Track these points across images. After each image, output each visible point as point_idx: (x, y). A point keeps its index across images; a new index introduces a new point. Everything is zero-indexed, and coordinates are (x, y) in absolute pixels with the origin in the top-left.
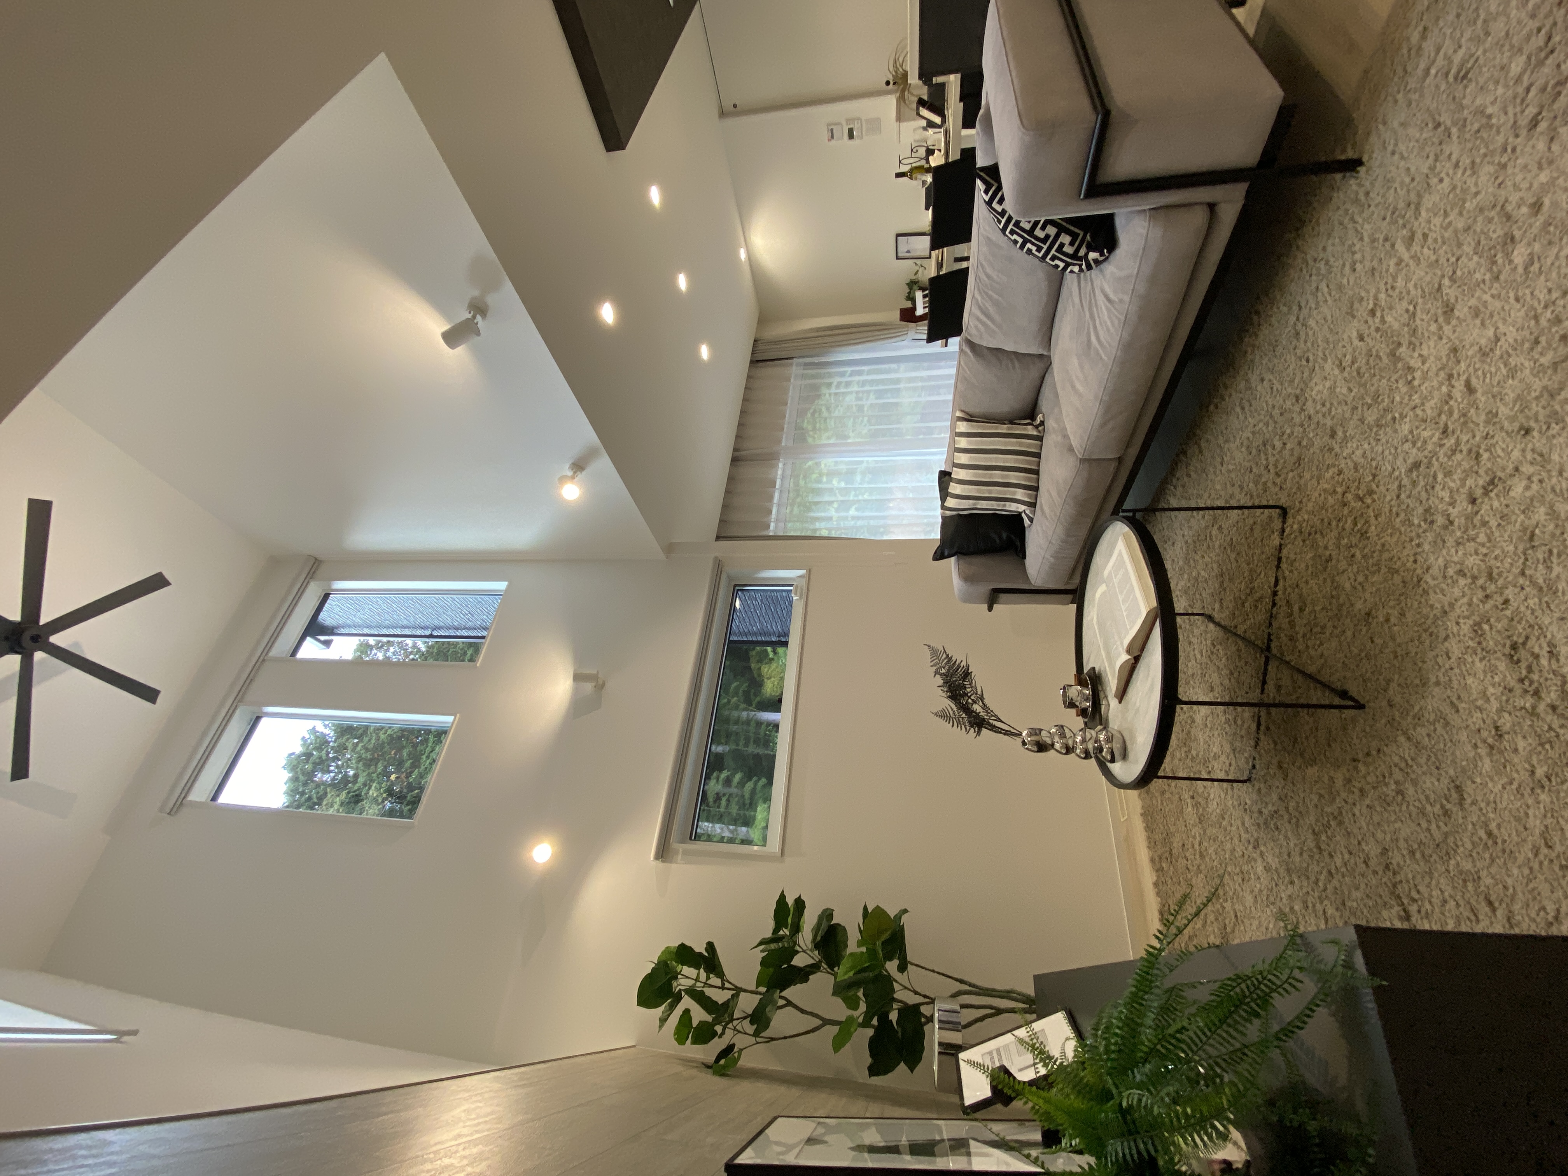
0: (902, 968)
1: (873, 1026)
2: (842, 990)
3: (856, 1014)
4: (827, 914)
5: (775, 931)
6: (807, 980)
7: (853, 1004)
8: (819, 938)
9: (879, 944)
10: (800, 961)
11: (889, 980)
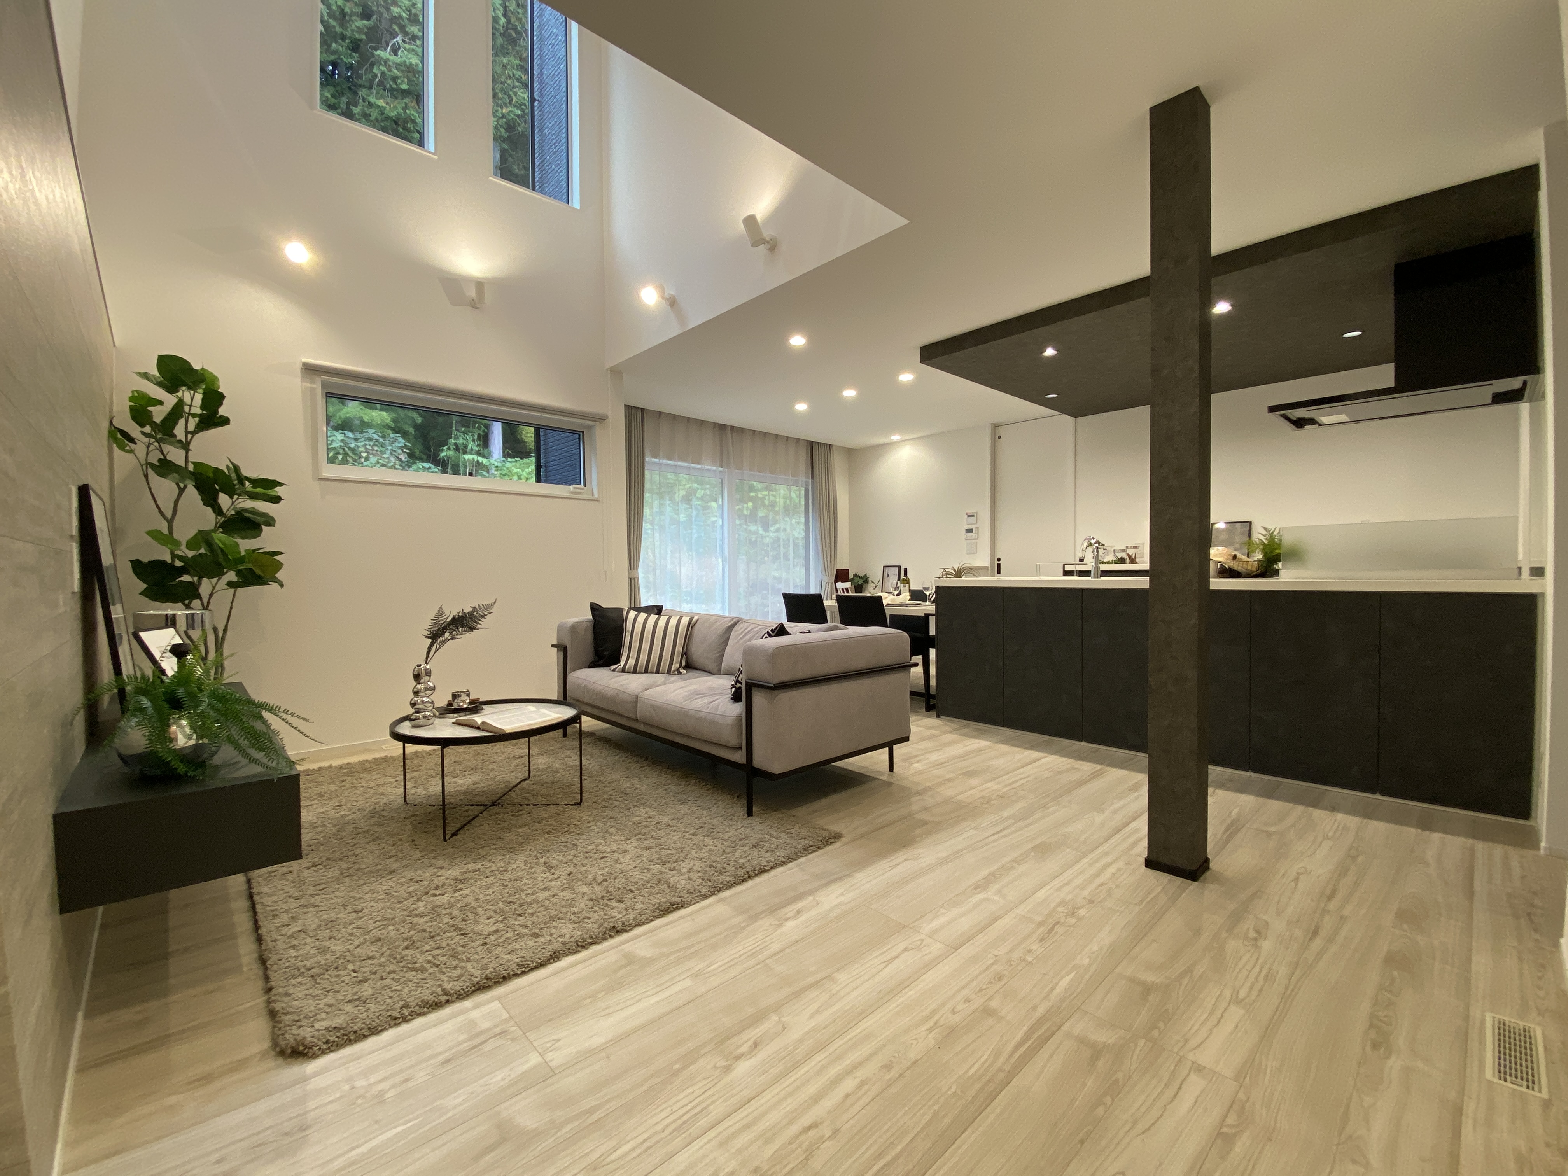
0: (231, 584)
1: (173, 561)
2: (203, 538)
3: (184, 547)
4: (270, 521)
5: (248, 479)
6: (206, 504)
7: (190, 545)
8: (247, 515)
9: (250, 566)
10: (224, 500)
11: (219, 574)
